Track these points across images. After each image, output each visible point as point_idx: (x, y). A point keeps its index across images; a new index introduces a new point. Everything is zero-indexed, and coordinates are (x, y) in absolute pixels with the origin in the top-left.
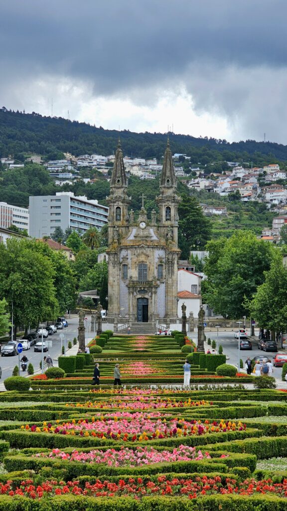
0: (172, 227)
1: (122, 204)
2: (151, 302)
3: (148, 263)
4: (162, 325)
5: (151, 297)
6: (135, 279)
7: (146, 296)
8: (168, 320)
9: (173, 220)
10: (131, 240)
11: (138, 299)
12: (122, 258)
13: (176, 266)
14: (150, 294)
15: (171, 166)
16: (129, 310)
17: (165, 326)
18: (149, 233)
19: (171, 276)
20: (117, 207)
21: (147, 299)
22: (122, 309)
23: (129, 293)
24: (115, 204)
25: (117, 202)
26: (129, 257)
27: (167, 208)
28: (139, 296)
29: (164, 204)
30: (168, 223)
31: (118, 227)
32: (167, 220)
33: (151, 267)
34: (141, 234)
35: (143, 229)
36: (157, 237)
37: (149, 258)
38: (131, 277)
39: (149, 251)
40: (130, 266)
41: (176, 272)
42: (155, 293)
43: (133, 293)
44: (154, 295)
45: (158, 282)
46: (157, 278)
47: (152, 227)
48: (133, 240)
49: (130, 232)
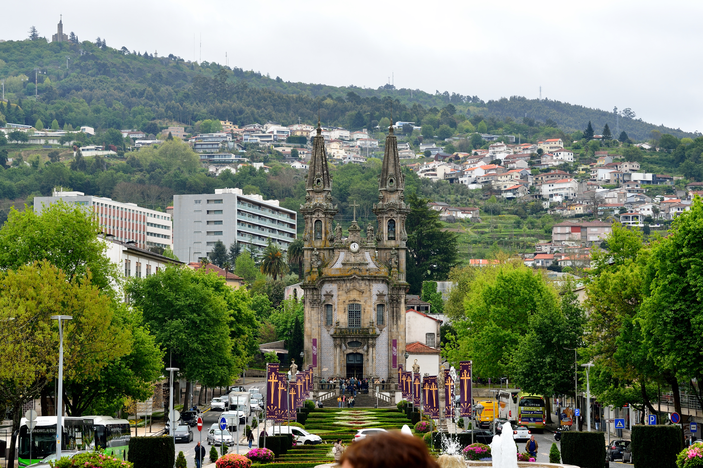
0: (398, 249)
1: (323, 216)
2: (368, 360)
3: (362, 303)
4: (384, 394)
5: (367, 351)
6: (344, 327)
7: (360, 351)
8: (393, 385)
9: (399, 240)
10: (337, 269)
11: (348, 355)
12: (325, 296)
13: (403, 306)
14: (365, 347)
15: (395, 159)
16: (335, 371)
17: (388, 394)
18: (364, 259)
19: (397, 321)
20: (316, 220)
21: (362, 355)
22: (325, 369)
23: (335, 346)
24: (314, 216)
25: (317, 213)
26: (335, 293)
27: (390, 221)
28: (350, 351)
29: (385, 216)
30: (392, 243)
31: (318, 249)
32: (390, 239)
33: (367, 308)
34: (352, 260)
35: (354, 253)
36: (375, 264)
37: (364, 295)
38: (337, 324)
39: (363, 285)
40: (335, 306)
41: (403, 315)
42: (373, 346)
43: (341, 347)
44: (371, 349)
45: (377, 331)
46: (375, 324)
47: (368, 250)
48: (340, 269)
49: (336, 258)
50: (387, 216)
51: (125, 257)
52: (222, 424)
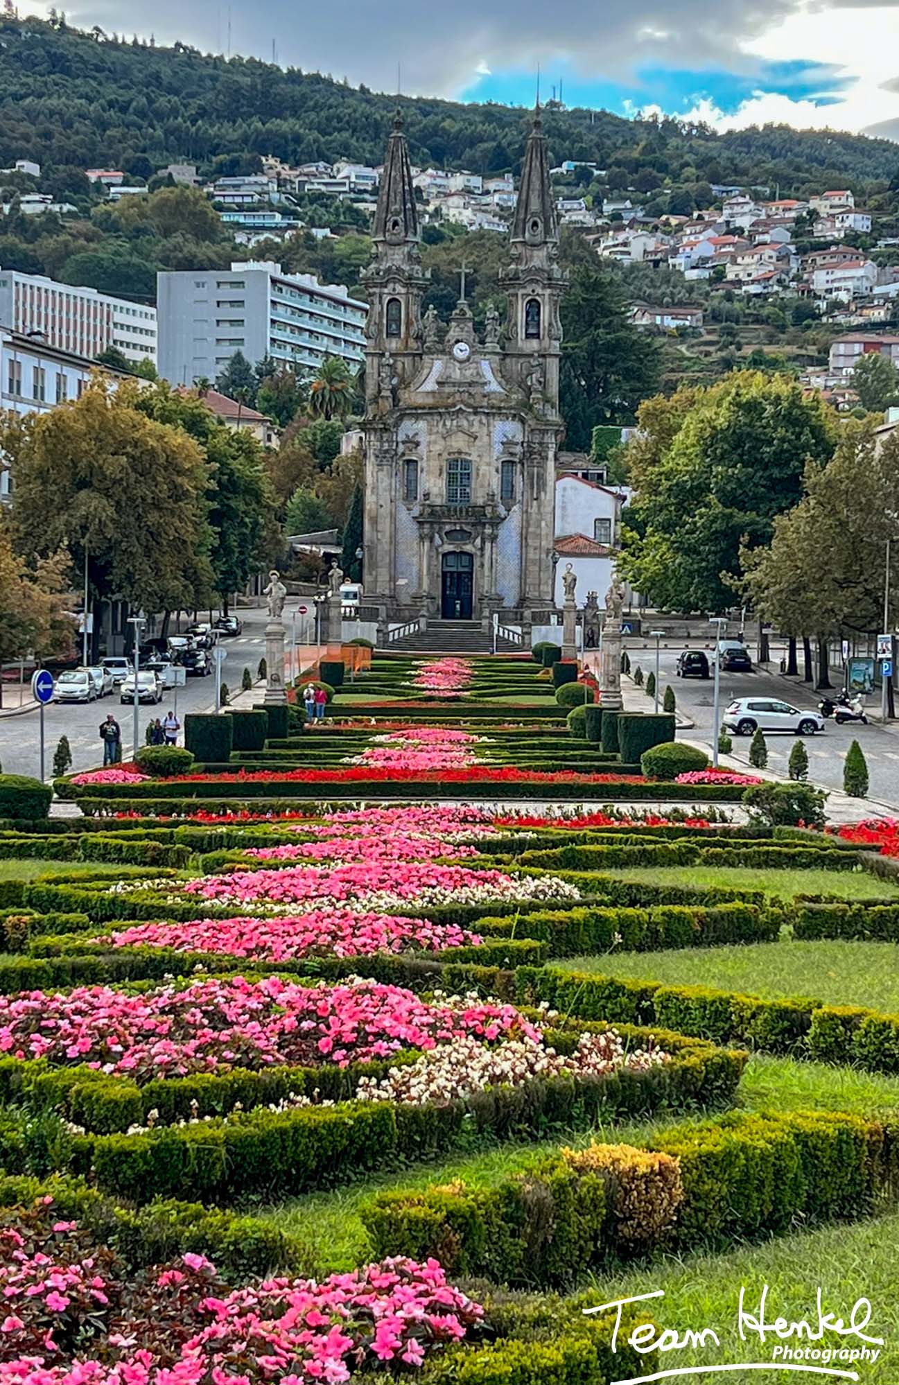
0: (544, 356)
1: (403, 290)
2: (482, 565)
3: (474, 457)
4: (510, 628)
5: (482, 549)
6: (438, 501)
7: (468, 548)
8: (527, 613)
9: (547, 339)
10: (428, 393)
11: (445, 555)
12: (403, 442)
13: (551, 464)
14: (478, 541)
15: (542, 182)
16: (420, 585)
17: (519, 630)
18: (478, 374)
19: (538, 493)
20: (389, 297)
21: (471, 555)
22: (401, 582)
23: (422, 538)
24: (386, 291)
25: (391, 286)
26: (422, 439)
27: (529, 302)
28: (448, 548)
29: (520, 292)
30: (534, 344)
31: (392, 355)
32: (529, 336)
33: (483, 468)
34: (457, 375)
35: (461, 362)
36: (500, 383)
37: (477, 443)
38: (427, 496)
39: (476, 423)
40: (423, 464)
41: (550, 483)
42: (494, 539)
43: (432, 540)
44: (488, 545)
45: (502, 510)
46: (498, 498)
47: (488, 357)
48: (433, 392)
49: (426, 371)
50: (524, 291)
51: (10, 354)
52: (42, 687)
